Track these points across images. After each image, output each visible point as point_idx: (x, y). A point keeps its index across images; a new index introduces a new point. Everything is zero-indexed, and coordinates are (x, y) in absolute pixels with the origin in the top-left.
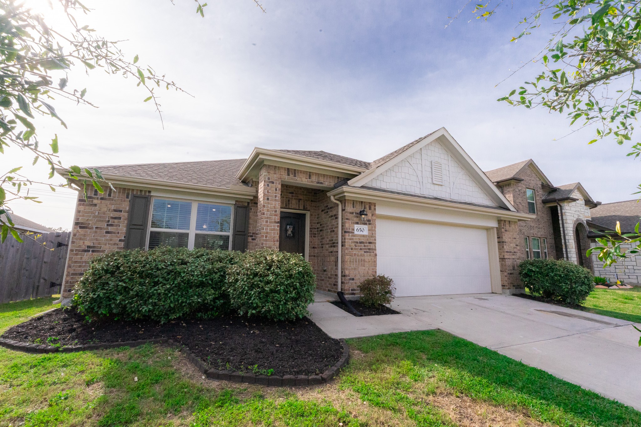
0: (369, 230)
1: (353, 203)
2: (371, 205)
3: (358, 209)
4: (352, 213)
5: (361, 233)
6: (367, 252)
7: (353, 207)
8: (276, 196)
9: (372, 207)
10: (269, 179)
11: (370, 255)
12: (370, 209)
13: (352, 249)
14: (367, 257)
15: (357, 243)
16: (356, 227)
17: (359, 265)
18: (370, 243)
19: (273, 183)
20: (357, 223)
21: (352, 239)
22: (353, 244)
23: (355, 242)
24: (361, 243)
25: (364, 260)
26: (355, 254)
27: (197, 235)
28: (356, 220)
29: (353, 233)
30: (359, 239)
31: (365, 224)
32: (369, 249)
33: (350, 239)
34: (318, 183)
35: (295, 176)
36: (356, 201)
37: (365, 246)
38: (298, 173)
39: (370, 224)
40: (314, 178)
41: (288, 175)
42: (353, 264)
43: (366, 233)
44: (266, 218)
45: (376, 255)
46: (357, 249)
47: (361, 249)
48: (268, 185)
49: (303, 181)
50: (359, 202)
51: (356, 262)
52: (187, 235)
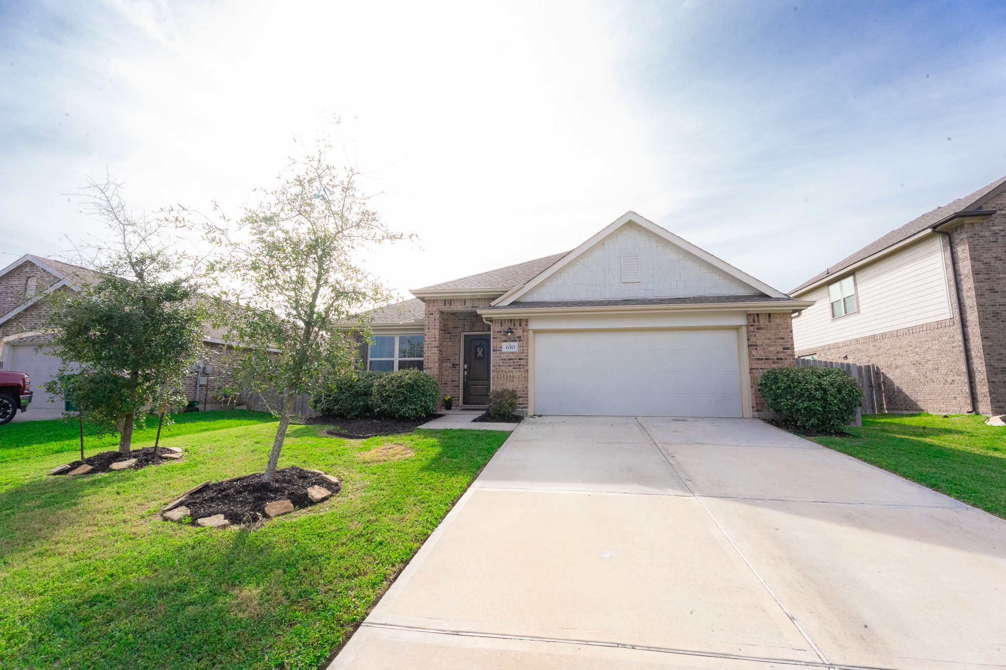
0: (519, 347)
1: (501, 322)
2: (523, 322)
3: (506, 327)
4: (501, 332)
5: (512, 350)
6: (517, 368)
7: (501, 326)
8: (435, 325)
9: (523, 324)
10: (429, 311)
11: (520, 371)
12: (520, 325)
13: (499, 366)
14: (516, 373)
15: (505, 360)
16: (504, 345)
17: (507, 380)
18: (520, 359)
19: (432, 314)
20: (506, 341)
21: (500, 357)
22: (501, 361)
23: (502, 359)
24: (509, 360)
25: (513, 377)
26: (502, 371)
27: (400, 361)
28: (504, 338)
29: (501, 350)
30: (508, 356)
31: (516, 341)
32: (519, 365)
33: (498, 357)
34: (473, 307)
35: (451, 305)
36: (505, 320)
37: (514, 363)
38: (454, 302)
39: (520, 341)
40: (469, 304)
41: (445, 305)
42: (501, 380)
43: (516, 350)
44: (427, 344)
45: (527, 371)
46: (505, 366)
47: (509, 366)
48: (428, 317)
49: (459, 307)
50: (508, 320)
51: (504, 377)
52: (393, 362)
